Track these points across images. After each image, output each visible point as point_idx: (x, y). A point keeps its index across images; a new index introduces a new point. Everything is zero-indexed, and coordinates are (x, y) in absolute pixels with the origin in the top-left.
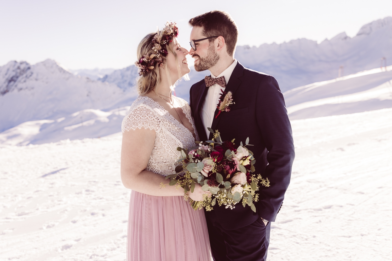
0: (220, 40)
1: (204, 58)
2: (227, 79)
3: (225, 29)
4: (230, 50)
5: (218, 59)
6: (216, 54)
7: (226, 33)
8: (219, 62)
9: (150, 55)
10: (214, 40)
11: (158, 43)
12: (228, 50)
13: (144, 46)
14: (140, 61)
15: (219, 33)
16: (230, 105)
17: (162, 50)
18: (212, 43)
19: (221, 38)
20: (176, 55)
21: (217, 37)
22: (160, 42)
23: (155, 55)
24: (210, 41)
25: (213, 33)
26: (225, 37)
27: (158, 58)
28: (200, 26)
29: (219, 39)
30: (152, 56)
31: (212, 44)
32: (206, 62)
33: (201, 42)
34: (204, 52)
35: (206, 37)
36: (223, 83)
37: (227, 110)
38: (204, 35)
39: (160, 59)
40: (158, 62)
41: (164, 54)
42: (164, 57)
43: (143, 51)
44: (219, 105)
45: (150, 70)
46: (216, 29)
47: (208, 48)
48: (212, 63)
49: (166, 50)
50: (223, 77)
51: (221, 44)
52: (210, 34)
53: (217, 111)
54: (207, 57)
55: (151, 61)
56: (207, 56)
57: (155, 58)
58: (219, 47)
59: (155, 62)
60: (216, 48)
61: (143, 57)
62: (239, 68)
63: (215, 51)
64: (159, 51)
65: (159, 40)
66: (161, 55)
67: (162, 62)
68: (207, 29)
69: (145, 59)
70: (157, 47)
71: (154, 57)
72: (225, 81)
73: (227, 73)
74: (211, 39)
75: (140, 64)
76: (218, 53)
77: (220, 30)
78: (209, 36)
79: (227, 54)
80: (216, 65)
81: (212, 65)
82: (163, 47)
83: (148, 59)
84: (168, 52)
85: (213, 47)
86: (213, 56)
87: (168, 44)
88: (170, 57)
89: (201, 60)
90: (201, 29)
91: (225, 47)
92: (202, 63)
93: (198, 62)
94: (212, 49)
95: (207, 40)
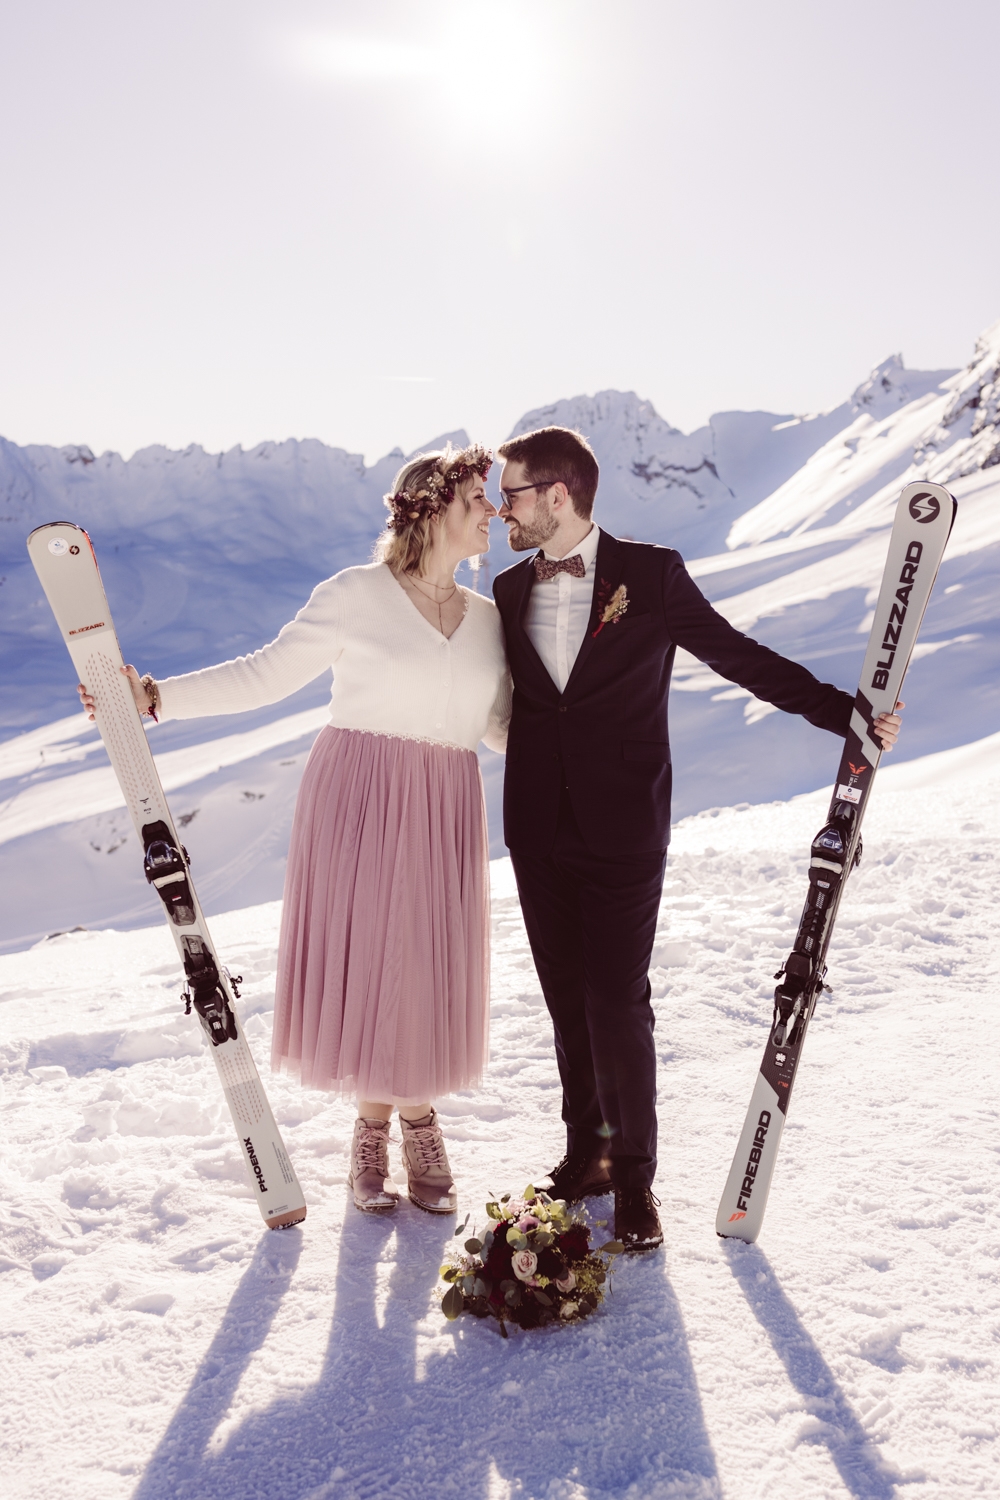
0: (558, 490)
1: (527, 524)
3: (569, 468)
4: (584, 507)
5: (557, 526)
6: (551, 517)
7: (570, 474)
8: (559, 531)
9: (418, 490)
10: (546, 490)
11: (441, 473)
12: (576, 510)
13: (413, 472)
14: (397, 496)
15: (557, 475)
17: (444, 488)
18: (543, 495)
19: (560, 486)
20: (468, 507)
21: (552, 483)
22: (445, 472)
23: (428, 494)
24: (538, 492)
25: (544, 475)
26: (568, 483)
27: (432, 501)
28: (520, 461)
29: (557, 488)
30: (423, 493)
31: (542, 498)
32: (533, 532)
33: (520, 494)
34: (526, 515)
35: (530, 484)
36: (578, 570)
37: (614, 620)
38: (527, 480)
39: (435, 504)
40: (431, 509)
41: (447, 497)
42: (444, 504)
43: (410, 481)
45: (410, 520)
46: (551, 468)
47: (534, 506)
48: (545, 535)
49: (452, 492)
50: (578, 557)
51: (561, 496)
52: (538, 477)
54: (533, 524)
55: (417, 502)
56: (532, 520)
57: (426, 499)
58: (557, 504)
59: (425, 508)
60: (551, 505)
61: (404, 491)
62: (607, 540)
63: (550, 511)
64: (437, 488)
65: (444, 469)
66: (440, 498)
67: (436, 512)
68: (532, 468)
69: (406, 496)
70: (437, 480)
71: (426, 496)
72: (583, 565)
74: (541, 487)
75: (394, 503)
76: (556, 514)
77: (558, 469)
78: (537, 481)
79: (575, 516)
80: (554, 538)
81: (545, 538)
82: (449, 482)
83: (412, 497)
84: (455, 497)
85: (546, 503)
86: (545, 522)
87: (459, 480)
88: (456, 507)
89: (522, 528)
90: (520, 468)
91: (568, 504)
92: (524, 535)
93: (516, 533)
94: (543, 507)
95: (533, 489)
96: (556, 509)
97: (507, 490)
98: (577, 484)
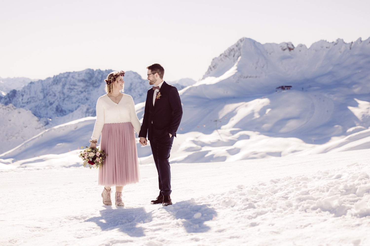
0: (156, 74)
2: (160, 87)
3: (158, 70)
4: (161, 77)
5: (156, 80)
7: (159, 71)
8: (157, 81)
9: (109, 79)
12: (160, 77)
15: (156, 72)
16: (160, 97)
17: (114, 79)
18: (154, 75)
21: (155, 73)
24: (153, 75)
25: (154, 72)
26: (158, 73)
32: (152, 81)
33: (150, 75)
34: (151, 78)
36: (158, 88)
37: (159, 98)
42: (114, 81)
44: (156, 97)
46: (155, 70)
50: (158, 86)
51: (157, 75)
52: (153, 72)
53: (156, 99)
55: (109, 81)
59: (111, 82)
62: (165, 83)
63: (155, 78)
68: (152, 70)
71: (111, 80)
72: (159, 88)
73: (160, 85)
74: (154, 74)
76: (156, 78)
77: (156, 71)
79: (160, 79)
80: (156, 83)
81: (154, 83)
85: (154, 76)
86: (154, 80)
87: (116, 77)
89: (151, 81)
90: (150, 71)
91: (158, 76)
92: (151, 82)
93: (150, 82)
94: (154, 77)
95: (152, 74)
96: (156, 77)
97: (148, 75)
98: (160, 73)
